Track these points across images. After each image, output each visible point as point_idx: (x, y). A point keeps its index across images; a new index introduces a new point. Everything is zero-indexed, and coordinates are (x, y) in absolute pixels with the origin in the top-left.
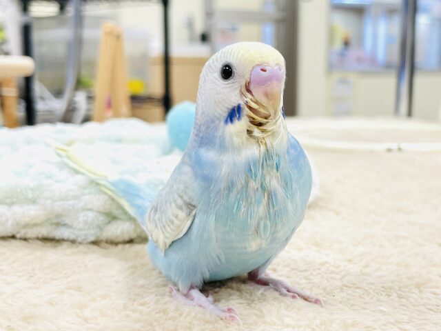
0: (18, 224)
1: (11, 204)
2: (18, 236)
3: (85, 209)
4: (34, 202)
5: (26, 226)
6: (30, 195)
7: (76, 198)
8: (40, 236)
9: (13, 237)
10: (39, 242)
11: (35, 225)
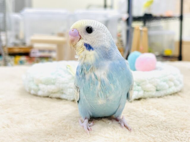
0: (49, 92)
1: (47, 85)
2: (50, 96)
3: (70, 88)
4: (54, 84)
5: (52, 93)
6: (53, 81)
7: (67, 83)
8: (57, 97)
9: (48, 97)
10: (56, 99)
11: (55, 93)
